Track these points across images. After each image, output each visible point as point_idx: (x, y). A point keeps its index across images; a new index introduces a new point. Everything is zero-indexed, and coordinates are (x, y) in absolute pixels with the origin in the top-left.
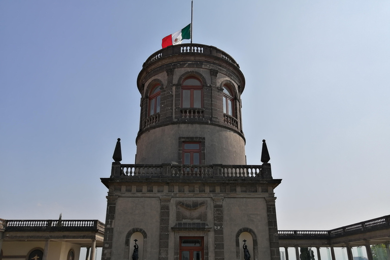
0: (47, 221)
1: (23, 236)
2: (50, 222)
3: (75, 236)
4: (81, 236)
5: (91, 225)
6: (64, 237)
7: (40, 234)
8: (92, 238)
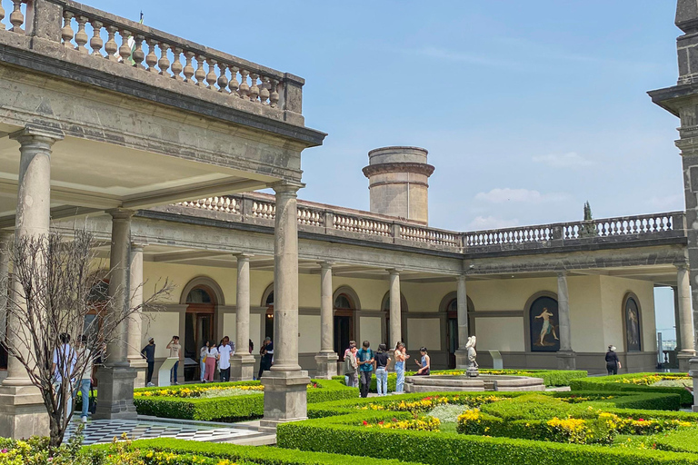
0: (551, 227)
1: (504, 268)
2: (557, 228)
3: (627, 260)
4: (643, 259)
5: (666, 228)
6: (600, 262)
7: (540, 260)
8: (674, 262)
